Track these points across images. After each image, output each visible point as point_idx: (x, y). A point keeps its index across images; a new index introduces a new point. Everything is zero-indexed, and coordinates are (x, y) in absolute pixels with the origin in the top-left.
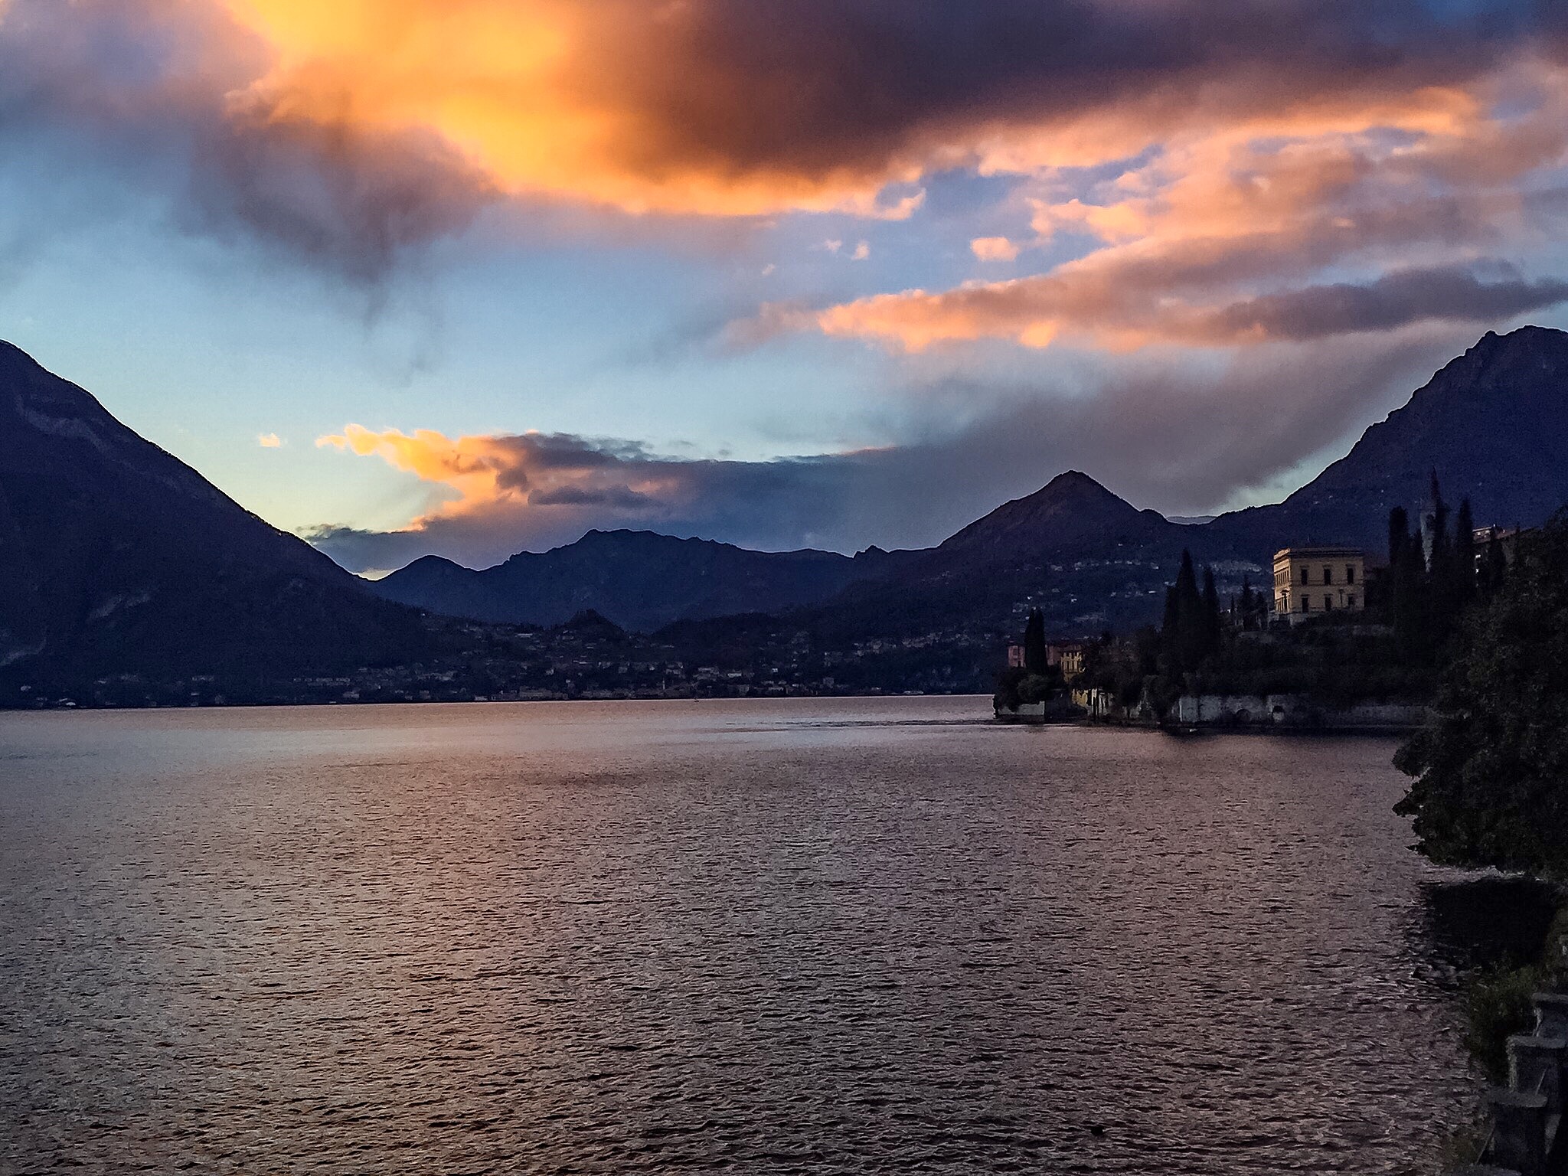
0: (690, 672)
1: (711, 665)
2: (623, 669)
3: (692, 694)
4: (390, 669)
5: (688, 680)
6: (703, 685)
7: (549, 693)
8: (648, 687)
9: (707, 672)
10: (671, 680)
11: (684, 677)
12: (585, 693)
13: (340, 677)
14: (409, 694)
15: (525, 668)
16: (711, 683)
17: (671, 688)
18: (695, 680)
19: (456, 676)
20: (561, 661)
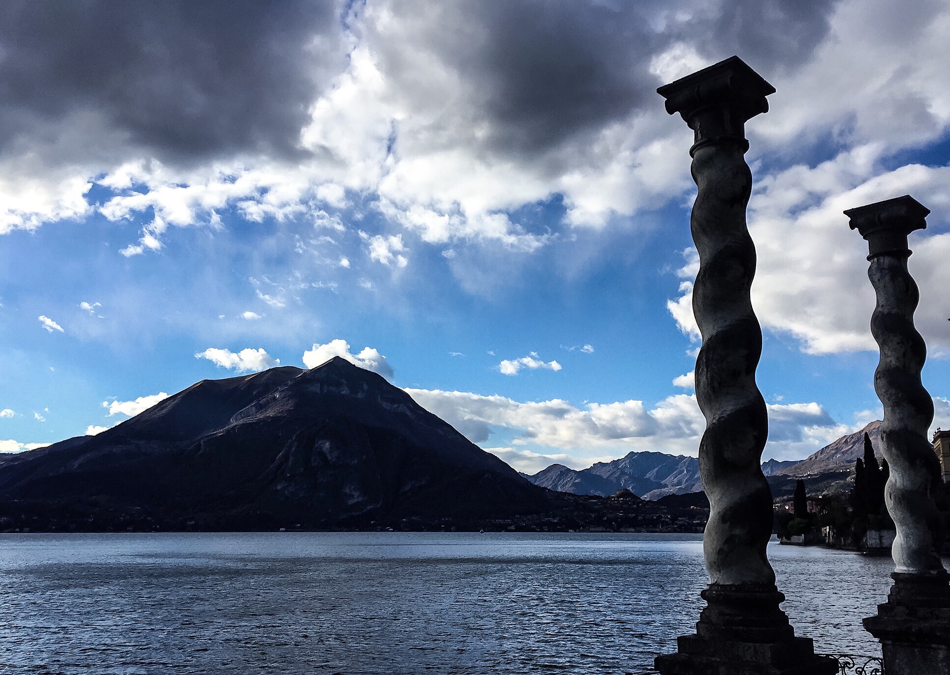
0: (674, 519)
1: (685, 517)
2: (640, 518)
3: (675, 531)
4: (530, 516)
5: (673, 524)
6: (680, 526)
7: (604, 529)
8: (652, 527)
9: (682, 520)
10: (664, 524)
11: (671, 522)
12: (622, 529)
13: (507, 519)
14: (538, 528)
15: (593, 516)
16: (684, 525)
17: (664, 528)
18: (677, 524)
19: (560, 520)
20: (611, 513)
